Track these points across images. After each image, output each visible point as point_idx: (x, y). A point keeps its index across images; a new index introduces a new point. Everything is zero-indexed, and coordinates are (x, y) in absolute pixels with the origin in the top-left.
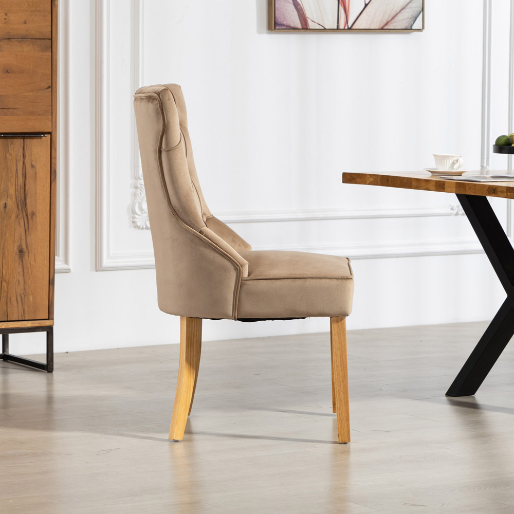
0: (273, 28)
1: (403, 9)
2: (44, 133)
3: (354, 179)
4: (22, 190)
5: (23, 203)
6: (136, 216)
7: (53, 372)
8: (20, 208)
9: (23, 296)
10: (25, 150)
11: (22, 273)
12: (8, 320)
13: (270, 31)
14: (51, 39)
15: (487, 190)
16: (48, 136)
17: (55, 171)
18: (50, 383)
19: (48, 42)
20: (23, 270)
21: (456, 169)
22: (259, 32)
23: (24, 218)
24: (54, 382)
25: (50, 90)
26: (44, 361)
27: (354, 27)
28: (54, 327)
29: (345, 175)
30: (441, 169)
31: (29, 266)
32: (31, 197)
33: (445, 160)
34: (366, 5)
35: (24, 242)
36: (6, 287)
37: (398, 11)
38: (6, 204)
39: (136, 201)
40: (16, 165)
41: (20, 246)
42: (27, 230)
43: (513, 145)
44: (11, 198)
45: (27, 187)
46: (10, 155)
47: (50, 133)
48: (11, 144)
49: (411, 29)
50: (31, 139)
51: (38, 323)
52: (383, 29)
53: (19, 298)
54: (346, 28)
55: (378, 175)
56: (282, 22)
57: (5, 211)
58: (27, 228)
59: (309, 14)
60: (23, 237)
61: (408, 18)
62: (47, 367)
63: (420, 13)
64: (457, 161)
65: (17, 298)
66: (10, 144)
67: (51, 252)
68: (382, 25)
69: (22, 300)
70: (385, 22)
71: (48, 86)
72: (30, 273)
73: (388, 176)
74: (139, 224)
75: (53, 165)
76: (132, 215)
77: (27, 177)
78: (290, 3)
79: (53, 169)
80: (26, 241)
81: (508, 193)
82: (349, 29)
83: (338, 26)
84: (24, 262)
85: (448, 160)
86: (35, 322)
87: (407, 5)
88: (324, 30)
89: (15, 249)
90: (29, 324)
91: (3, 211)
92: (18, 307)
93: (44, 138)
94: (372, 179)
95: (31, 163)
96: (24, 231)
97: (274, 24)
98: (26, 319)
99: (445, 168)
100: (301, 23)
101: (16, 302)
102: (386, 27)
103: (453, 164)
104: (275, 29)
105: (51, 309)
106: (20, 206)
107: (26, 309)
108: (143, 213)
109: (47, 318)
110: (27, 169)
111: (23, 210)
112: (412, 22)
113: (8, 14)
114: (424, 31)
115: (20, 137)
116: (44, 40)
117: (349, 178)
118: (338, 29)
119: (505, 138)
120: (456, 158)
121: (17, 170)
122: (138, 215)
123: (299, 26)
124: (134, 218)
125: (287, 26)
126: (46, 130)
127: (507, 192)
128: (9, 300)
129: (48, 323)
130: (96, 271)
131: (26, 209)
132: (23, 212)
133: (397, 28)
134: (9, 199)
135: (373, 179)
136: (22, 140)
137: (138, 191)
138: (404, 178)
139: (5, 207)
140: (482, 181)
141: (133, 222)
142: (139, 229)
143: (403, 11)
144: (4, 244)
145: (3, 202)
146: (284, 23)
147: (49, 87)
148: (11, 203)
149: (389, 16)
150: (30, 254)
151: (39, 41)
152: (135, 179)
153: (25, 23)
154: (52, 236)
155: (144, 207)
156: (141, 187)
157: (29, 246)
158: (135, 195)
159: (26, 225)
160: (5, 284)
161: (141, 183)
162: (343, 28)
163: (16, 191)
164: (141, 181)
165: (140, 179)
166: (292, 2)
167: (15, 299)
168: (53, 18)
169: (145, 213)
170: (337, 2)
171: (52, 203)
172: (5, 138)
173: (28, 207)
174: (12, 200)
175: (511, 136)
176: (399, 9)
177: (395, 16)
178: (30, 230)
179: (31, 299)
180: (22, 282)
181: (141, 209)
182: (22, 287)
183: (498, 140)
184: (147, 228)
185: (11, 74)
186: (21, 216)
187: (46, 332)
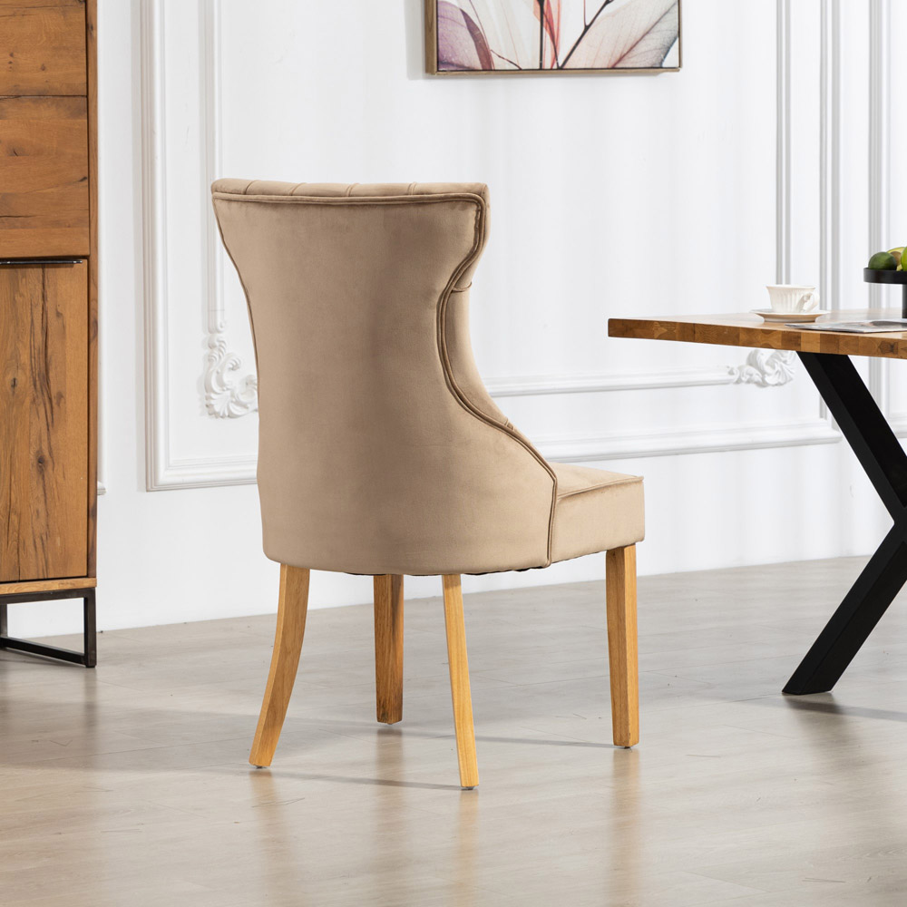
0: (435, 69)
1: (648, 33)
2: (78, 258)
3: (631, 329)
4: (42, 356)
5: (43, 379)
6: (213, 395)
7: (96, 667)
8: (38, 386)
9: (44, 537)
10: (46, 287)
11: (42, 499)
12: (21, 579)
13: (428, 75)
14: (87, 96)
15: (879, 347)
16: (85, 262)
17: (96, 322)
18: (90, 689)
19: (83, 101)
20: (45, 493)
21: (807, 310)
22: (411, 76)
23: (45, 404)
24: (99, 684)
25: (86, 183)
26: (79, 648)
27: (567, 66)
28: (97, 589)
29: (612, 323)
30: (781, 311)
31: (54, 486)
32: (56, 368)
33: (789, 296)
34: (587, 28)
35: (46, 445)
36: (16, 522)
37: (639, 37)
38: (15, 380)
39: (211, 370)
40: (32, 314)
41: (40, 451)
42: (50, 424)
43: (899, 268)
44: (24, 370)
45: (49, 351)
46: (22, 295)
47: (86, 257)
48: (23, 277)
49: (661, 68)
50: (55, 267)
51: (71, 584)
52: (615, 69)
53: (38, 541)
54: (555, 67)
55: (675, 323)
56: (450, 58)
57: (14, 392)
58: (50, 420)
59: (492, 44)
60: (45, 437)
61: (656, 49)
62: (86, 659)
63: (675, 39)
64: (809, 297)
65: (35, 542)
66: (20, 276)
67: (91, 461)
68: (613, 61)
69: (43, 544)
70: (618, 56)
71: (81, 178)
72: (56, 497)
73: (694, 324)
74: (217, 408)
75: (92, 312)
76: (206, 394)
77: (50, 333)
78: (462, 26)
79: (92, 319)
80: (49, 443)
82: (560, 68)
83: (541, 65)
84: (46, 478)
85: (793, 296)
86: (65, 581)
87: (653, 27)
88: (519, 71)
89: (31, 457)
90: (55, 586)
91: (11, 393)
92: (36, 555)
93: (77, 266)
94: (664, 330)
95: (57, 310)
96: (46, 427)
97: (436, 63)
98: (50, 577)
99: (788, 308)
100: (480, 59)
101: (33, 547)
102: (619, 65)
103: (802, 301)
104: (438, 71)
105: (90, 560)
106: (38, 383)
107: (50, 560)
108: (224, 390)
109: (85, 574)
110: (49, 319)
111: (44, 389)
112: (662, 56)
113: (15, 54)
114: (681, 70)
115: (37, 266)
116: (74, 98)
117: (621, 328)
118: (541, 69)
119: (886, 258)
120: (806, 293)
121: (32, 321)
122: (216, 393)
123: (477, 64)
124: (208, 398)
125: (457, 66)
126: (80, 253)
128: (21, 545)
129: (86, 583)
130: (147, 491)
131: (49, 387)
132: (43, 394)
133: (638, 66)
134: (20, 371)
135: (666, 330)
136: (40, 271)
137: (216, 352)
138: (724, 328)
139: (14, 385)
140: (865, 330)
141: (207, 406)
142: (217, 417)
143: (646, 37)
144: (13, 449)
145: (9, 378)
146: (453, 60)
147: (85, 178)
148: (24, 379)
149: (625, 46)
150: (56, 465)
151: (66, 99)
152: (210, 332)
153: (43, 69)
154: (92, 433)
155: (226, 379)
156: (220, 346)
157: (54, 452)
158: (210, 359)
159: (49, 414)
160: (14, 518)
161: (221, 339)
162: (549, 67)
163: (31, 357)
164: (221, 335)
165: (219, 332)
166: (464, 23)
167: (32, 543)
168: (90, 61)
169: (228, 389)
170: (539, 23)
171: (91, 378)
172: (12, 266)
173: (52, 385)
174: (25, 374)
175: (894, 253)
176: (641, 33)
177: (634, 46)
178: (55, 424)
179: (58, 540)
180: (43, 514)
181: (221, 384)
182: (43, 522)
183: (874, 260)
184: (231, 416)
185: (21, 157)
186: (41, 400)
187: (82, 599)
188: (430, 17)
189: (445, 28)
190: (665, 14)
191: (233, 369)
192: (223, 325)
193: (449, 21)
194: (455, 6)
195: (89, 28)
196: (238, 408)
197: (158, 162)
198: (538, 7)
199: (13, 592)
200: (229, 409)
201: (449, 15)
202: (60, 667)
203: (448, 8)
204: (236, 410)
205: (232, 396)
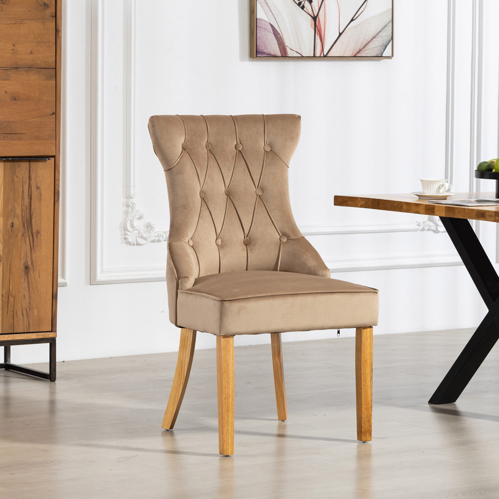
0: (255, 56)
1: (374, 37)
2: (49, 157)
3: (346, 201)
4: (28, 210)
5: (28, 222)
6: (128, 233)
7: (56, 381)
8: (26, 227)
9: (28, 310)
10: (31, 173)
11: (27, 289)
12: (15, 332)
13: (251, 59)
14: (56, 69)
15: (476, 214)
16: (53, 159)
17: (58, 192)
18: (53, 392)
19: (53, 71)
20: (29, 286)
21: (442, 193)
22: (242, 59)
23: (29, 237)
24: (57, 391)
25: (54, 116)
26: (47, 371)
27: (329, 55)
29: (336, 198)
30: (428, 193)
31: (34, 282)
32: (36, 217)
33: (432, 185)
34: (340, 34)
35: (30, 259)
36: (12, 301)
37: (370, 40)
38: (13, 223)
39: (127, 219)
40: (23, 187)
41: (26, 262)
42: (32, 247)
43: (494, 171)
44: (18, 218)
45: (32, 207)
46: (17, 177)
47: (54, 157)
49: (382, 57)
50: (36, 162)
51: (43, 335)
52: (356, 57)
53: (24, 312)
54: (322, 55)
55: (369, 199)
57: (12, 230)
58: (32, 246)
59: (288, 42)
60: (29, 255)
61: (379, 46)
62: (50, 377)
63: (390, 41)
64: (443, 186)
65: (22, 312)
66: (17, 167)
67: (54, 268)
68: (355, 53)
69: (27, 313)
70: (358, 50)
71: (52, 113)
72: (35, 288)
73: (379, 200)
74: (130, 240)
75: (56, 187)
76: (124, 232)
77: (33, 198)
79: (56, 191)
80: (31, 258)
81: (497, 218)
82: (325, 56)
83: (314, 54)
84: (29, 277)
85: (434, 185)
86: (39, 334)
87: (378, 34)
88: (302, 58)
89: (21, 265)
90: (33, 336)
91: (10, 230)
92: (23, 320)
93: (48, 161)
94: (363, 202)
95: (37, 185)
96: (30, 249)
97: (256, 52)
98: (31, 331)
99: (431, 192)
100: (280, 51)
101: (21, 315)
102: (358, 55)
103: (439, 188)
104: (256, 57)
105: (53, 322)
106: (26, 225)
107: (31, 322)
108: (134, 230)
109: (50, 330)
110: (32, 190)
111: (29, 228)
112: (382, 50)
113: (16, 45)
114: (393, 58)
115: (26, 161)
116: (48, 69)
117: (340, 201)
118: (314, 56)
119: (487, 165)
120: (441, 183)
121: (23, 191)
122: (130, 232)
123: (279, 54)
124: (125, 234)
125: (267, 54)
126: (50, 154)
127: (495, 216)
128: (15, 313)
129: (51, 335)
130: (91, 285)
131: (32, 228)
132: (28, 231)
133: (368, 55)
134: (16, 218)
136: (28, 163)
137: (130, 209)
138: (394, 202)
139: (12, 226)
140: (470, 205)
141: (125, 239)
142: (130, 245)
143: (374, 40)
144: (11, 261)
145: (10, 222)
146: (265, 51)
147: (54, 113)
148: (18, 223)
149: (362, 44)
150: (35, 270)
151: (43, 69)
152: (127, 198)
153: (31, 53)
154: (55, 253)
155: (135, 224)
156: (133, 206)
157: (34, 263)
158: (127, 213)
159: (32, 242)
160: (11, 299)
161: (133, 202)
162: (319, 56)
163: (22, 211)
164: (133, 200)
165: (132, 198)
166: (272, 31)
167: (21, 312)
168: (57, 49)
169: (136, 230)
170: (314, 31)
171: (55, 223)
172: (12, 161)
173: (33, 226)
174: (19, 220)
175: (492, 162)
176: (371, 38)
177: (367, 44)
178: (35, 248)
179: (36, 312)
180: (27, 297)
181: (133, 227)
182: (27, 301)
183: (480, 166)
184: (138, 244)
185: (18, 102)
186: (27, 234)
187: (49, 344)
188: (252, 27)
189: (260, 33)
190: (384, 27)
191: (139, 219)
192: (134, 194)
193: (263, 30)
194: (266, 21)
195: (57, 31)
196: (142, 240)
197: (99, 105)
198: (313, 22)
199: (10, 339)
200: (137, 241)
201: (263, 26)
202: (37, 381)
203: (263, 22)
204: (141, 241)
205: (139, 233)
